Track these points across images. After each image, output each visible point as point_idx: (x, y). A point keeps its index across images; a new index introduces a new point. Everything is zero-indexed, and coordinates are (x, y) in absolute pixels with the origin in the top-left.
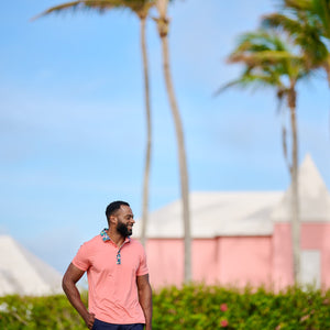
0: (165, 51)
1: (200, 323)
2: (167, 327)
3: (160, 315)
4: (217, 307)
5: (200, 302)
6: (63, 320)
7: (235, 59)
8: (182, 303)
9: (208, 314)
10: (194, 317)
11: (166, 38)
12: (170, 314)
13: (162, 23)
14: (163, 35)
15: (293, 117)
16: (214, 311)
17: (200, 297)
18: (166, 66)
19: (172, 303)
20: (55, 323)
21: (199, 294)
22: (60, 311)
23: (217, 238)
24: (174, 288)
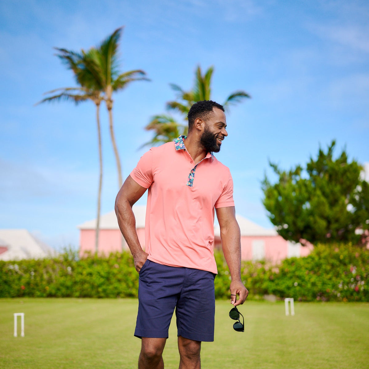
0: (111, 118)
3: (109, 268)
6: (47, 272)
7: (149, 128)
8: (123, 261)
10: (130, 269)
11: (111, 111)
13: (109, 102)
14: (109, 109)
18: (111, 127)
19: (116, 261)
20: (42, 275)
22: (45, 267)
24: (117, 252)
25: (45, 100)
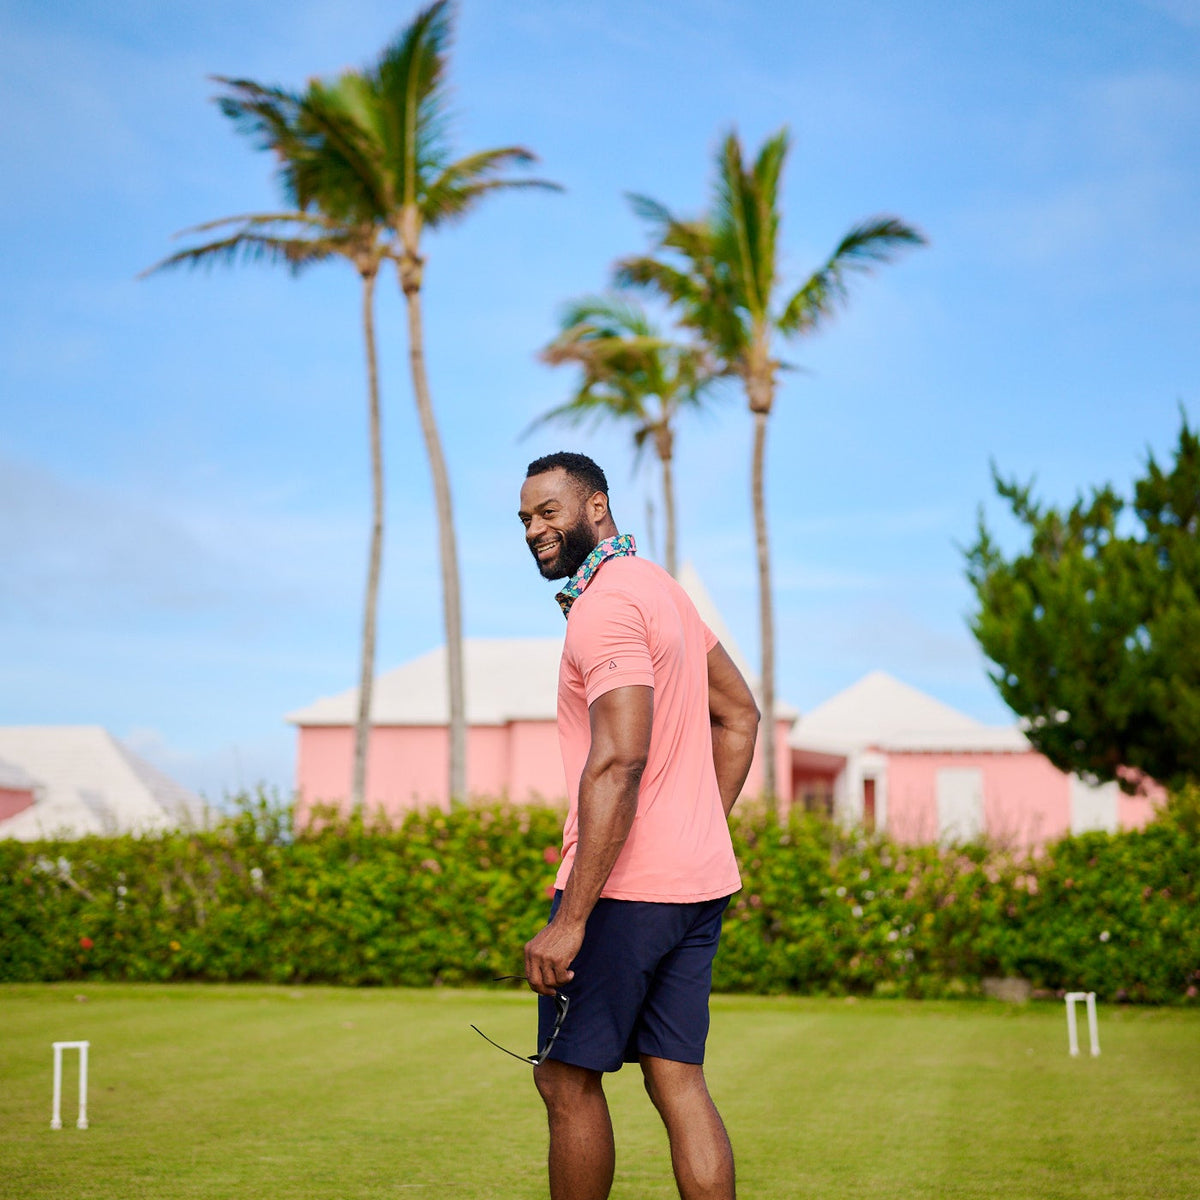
0: (415, 322)
1: (494, 892)
2: (418, 901)
3: (402, 874)
4: (535, 855)
5: (496, 843)
6: (175, 887)
7: (556, 356)
8: (456, 845)
9: (514, 871)
10: (484, 877)
11: (416, 297)
12: (426, 871)
13: (407, 265)
14: (410, 288)
15: (667, 479)
16: (528, 863)
17: (497, 831)
18: (416, 354)
19: (431, 846)
20: (158, 895)
21: (493, 825)
22: (169, 867)
23: (510, 725)
24: (435, 812)
25: (177, 258)
